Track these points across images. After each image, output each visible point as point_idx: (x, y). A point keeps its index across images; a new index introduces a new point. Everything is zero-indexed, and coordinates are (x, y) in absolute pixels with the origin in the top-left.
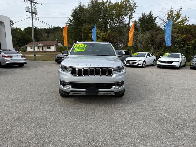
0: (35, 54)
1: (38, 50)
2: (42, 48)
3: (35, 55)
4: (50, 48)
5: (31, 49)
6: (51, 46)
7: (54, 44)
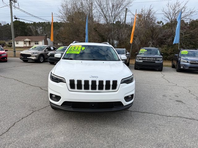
0: (15, 49)
1: (25, 45)
2: (30, 43)
3: (15, 52)
4: (38, 44)
5: (17, 45)
6: (39, 42)
7: (42, 40)
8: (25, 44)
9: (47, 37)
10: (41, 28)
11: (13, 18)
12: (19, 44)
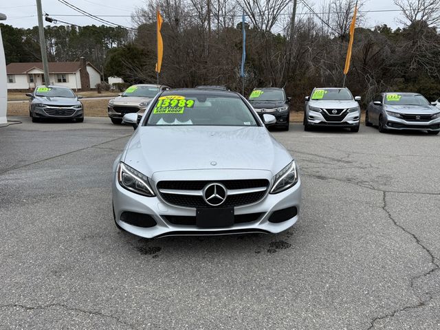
1: (32, 85)
2: (43, 80)
4: (65, 81)
5: (11, 84)
6: (67, 76)
7: (75, 71)
8: (32, 81)
9: (87, 63)
10: (53, 41)
11: (44, 18)
12: (15, 82)
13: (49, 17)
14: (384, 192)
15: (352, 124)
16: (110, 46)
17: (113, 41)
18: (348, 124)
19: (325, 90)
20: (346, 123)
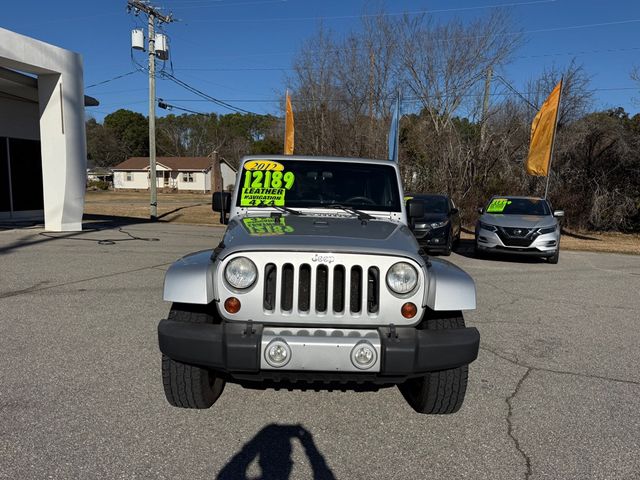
2: (167, 179)
3: (155, 204)
5: (128, 183)
6: (194, 174)
7: (205, 168)
9: (221, 158)
11: (157, 104)
12: (134, 180)
13: (164, 102)
14: (530, 369)
15: (545, 251)
16: (255, 139)
17: (260, 133)
18: (539, 251)
19: (509, 200)
20: (535, 249)
